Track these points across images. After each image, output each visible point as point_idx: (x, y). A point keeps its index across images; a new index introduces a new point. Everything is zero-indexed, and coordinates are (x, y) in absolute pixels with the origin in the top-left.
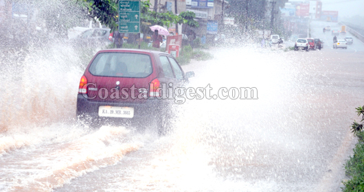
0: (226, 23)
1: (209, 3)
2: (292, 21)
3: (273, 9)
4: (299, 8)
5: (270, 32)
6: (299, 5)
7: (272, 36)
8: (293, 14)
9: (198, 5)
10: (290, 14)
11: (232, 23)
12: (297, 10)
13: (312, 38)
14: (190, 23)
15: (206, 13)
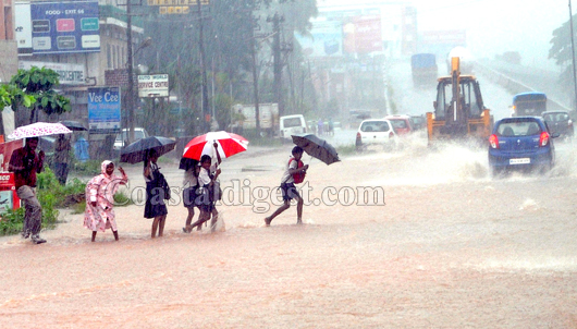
0: (144, 93)
1: (84, 38)
2: (335, 70)
3: (276, 37)
4: (350, 28)
5: (275, 108)
6: (350, 20)
7: (282, 118)
8: (335, 48)
9: (54, 47)
10: (327, 49)
11: (164, 92)
12: (345, 36)
13: (404, 116)
14: (44, 103)
15: (80, 68)
